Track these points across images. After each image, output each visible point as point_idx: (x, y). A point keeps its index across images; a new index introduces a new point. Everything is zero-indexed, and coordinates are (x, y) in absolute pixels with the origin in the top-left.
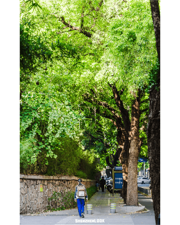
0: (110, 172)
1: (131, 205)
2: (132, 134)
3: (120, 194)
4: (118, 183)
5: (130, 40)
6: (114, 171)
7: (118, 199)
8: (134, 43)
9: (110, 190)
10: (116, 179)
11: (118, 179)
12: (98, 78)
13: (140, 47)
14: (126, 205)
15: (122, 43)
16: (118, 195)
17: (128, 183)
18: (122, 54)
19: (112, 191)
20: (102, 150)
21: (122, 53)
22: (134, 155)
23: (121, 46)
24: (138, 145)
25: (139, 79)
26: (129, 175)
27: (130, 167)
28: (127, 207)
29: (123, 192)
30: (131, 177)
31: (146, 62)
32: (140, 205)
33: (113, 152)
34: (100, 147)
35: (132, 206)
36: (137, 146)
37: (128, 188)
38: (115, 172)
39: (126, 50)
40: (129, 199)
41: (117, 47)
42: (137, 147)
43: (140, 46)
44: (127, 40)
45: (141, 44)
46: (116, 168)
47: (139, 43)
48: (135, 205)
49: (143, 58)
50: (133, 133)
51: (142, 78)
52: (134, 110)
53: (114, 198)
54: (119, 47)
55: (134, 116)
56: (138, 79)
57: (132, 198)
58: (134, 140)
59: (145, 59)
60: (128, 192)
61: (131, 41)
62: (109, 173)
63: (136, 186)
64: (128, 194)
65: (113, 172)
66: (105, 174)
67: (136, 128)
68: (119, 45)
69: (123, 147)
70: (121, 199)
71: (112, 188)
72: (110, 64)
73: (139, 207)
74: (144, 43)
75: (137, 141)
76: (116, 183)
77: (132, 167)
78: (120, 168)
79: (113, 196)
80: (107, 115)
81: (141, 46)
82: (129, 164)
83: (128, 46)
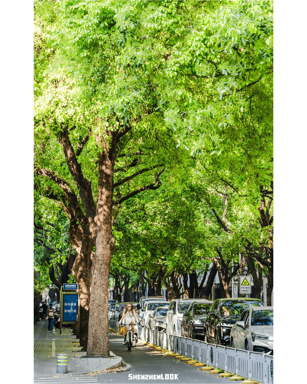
0: (56, 294)
1: (96, 356)
2: (99, 220)
3: (72, 330)
4: (69, 311)
5: (102, 25)
6: (63, 291)
7: (69, 339)
8: (110, 32)
9: (56, 323)
10: (66, 304)
11: (69, 304)
12: (37, 110)
13: (122, 35)
14: (85, 354)
15: (86, 32)
16: (68, 332)
17: (91, 314)
18: (85, 53)
19: (59, 325)
20: (42, 259)
21: (87, 51)
22: (102, 259)
23: (85, 37)
24: (110, 242)
25: (120, 103)
26: (93, 297)
27: (95, 284)
28: (88, 359)
29: (77, 327)
30: (97, 302)
31: (136, 66)
32: (111, 353)
33: (61, 261)
34: (40, 253)
35: (98, 357)
36: (108, 243)
37: (91, 322)
38: (65, 293)
39: (94, 46)
40: (91, 344)
41: (77, 39)
42: (108, 246)
43: (124, 32)
44: (95, 27)
45: (126, 29)
46: (66, 286)
47: (121, 27)
48: (103, 356)
49: (128, 58)
50: (102, 218)
51: (126, 100)
52: (104, 175)
53: (63, 337)
54: (80, 39)
55: (103, 187)
56: (118, 102)
57: (97, 343)
58: (103, 232)
59: (134, 59)
60: (91, 331)
61: (105, 28)
62: (54, 295)
63: (106, 319)
64: (90, 334)
65: (61, 293)
66: (48, 297)
67: (107, 210)
68: (80, 36)
69: (79, 250)
70: (74, 340)
71: (59, 320)
72: (61, 84)
73: (112, 359)
74: (132, 26)
75: (109, 235)
76: (66, 311)
77: (98, 284)
78: (73, 286)
79: (60, 333)
80: (52, 194)
81: (125, 34)
82: (94, 277)
83: (98, 37)
